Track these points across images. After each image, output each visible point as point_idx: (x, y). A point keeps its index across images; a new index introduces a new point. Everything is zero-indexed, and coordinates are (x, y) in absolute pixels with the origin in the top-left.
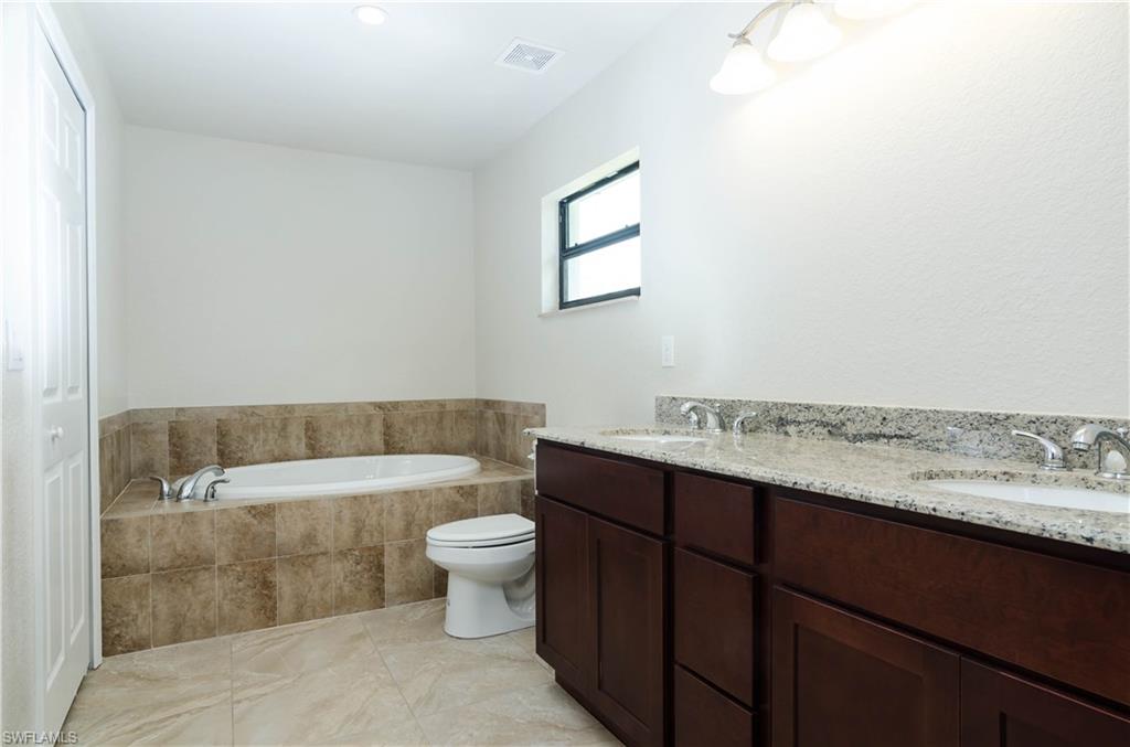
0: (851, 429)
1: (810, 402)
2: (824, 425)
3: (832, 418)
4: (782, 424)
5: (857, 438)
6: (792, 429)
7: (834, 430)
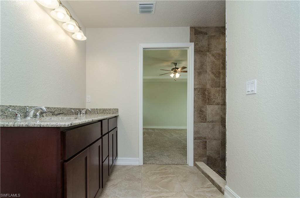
0: (56, 113)
1: (48, 106)
2: (51, 112)
3: (53, 110)
4: (42, 114)
5: (57, 115)
6: (44, 115)
7: (53, 114)
